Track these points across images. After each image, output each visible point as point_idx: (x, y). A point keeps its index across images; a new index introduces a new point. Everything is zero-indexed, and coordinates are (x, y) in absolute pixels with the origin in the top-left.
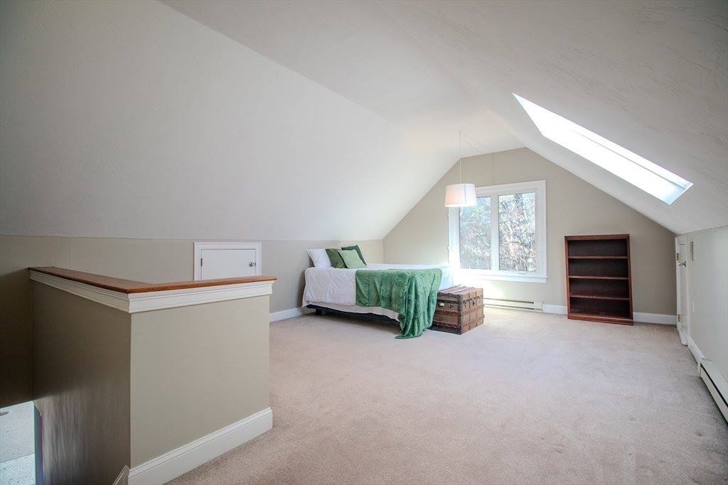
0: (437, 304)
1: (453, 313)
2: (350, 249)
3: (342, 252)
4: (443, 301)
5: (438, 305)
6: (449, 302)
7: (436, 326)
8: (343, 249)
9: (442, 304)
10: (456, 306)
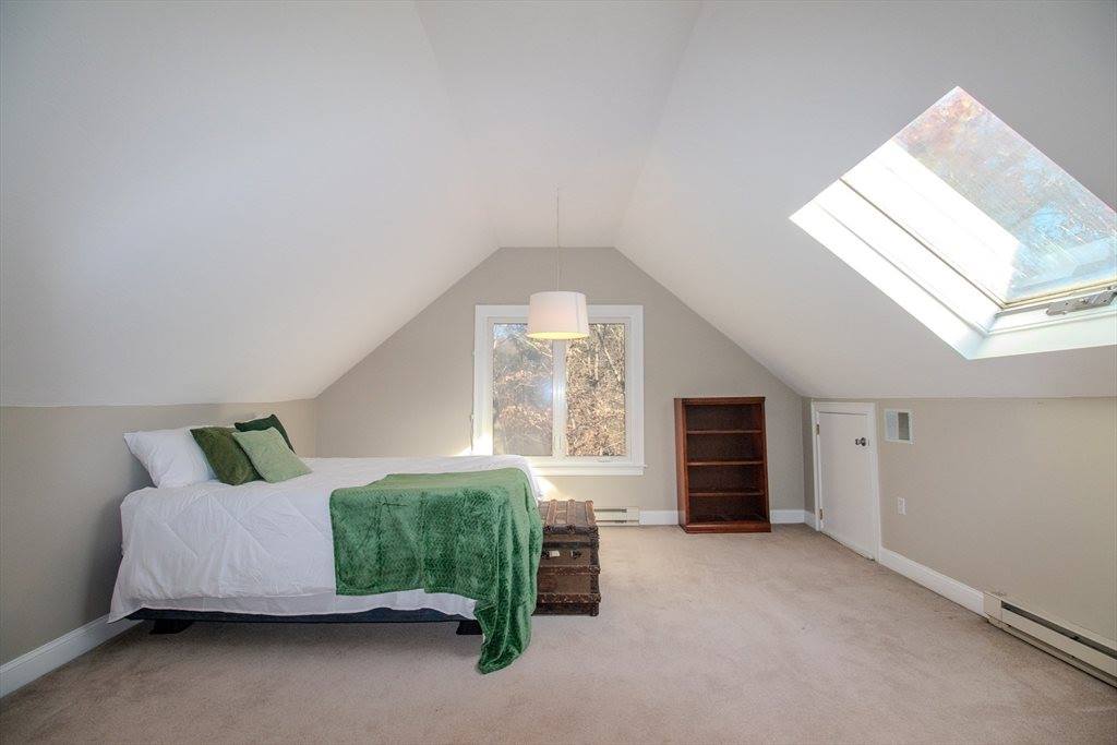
0: (543, 553)
1: (580, 570)
2: (260, 425)
3: (242, 437)
4: (556, 546)
5: (545, 555)
6: (571, 545)
7: (545, 607)
8: (241, 427)
9: (555, 553)
10: (587, 552)
